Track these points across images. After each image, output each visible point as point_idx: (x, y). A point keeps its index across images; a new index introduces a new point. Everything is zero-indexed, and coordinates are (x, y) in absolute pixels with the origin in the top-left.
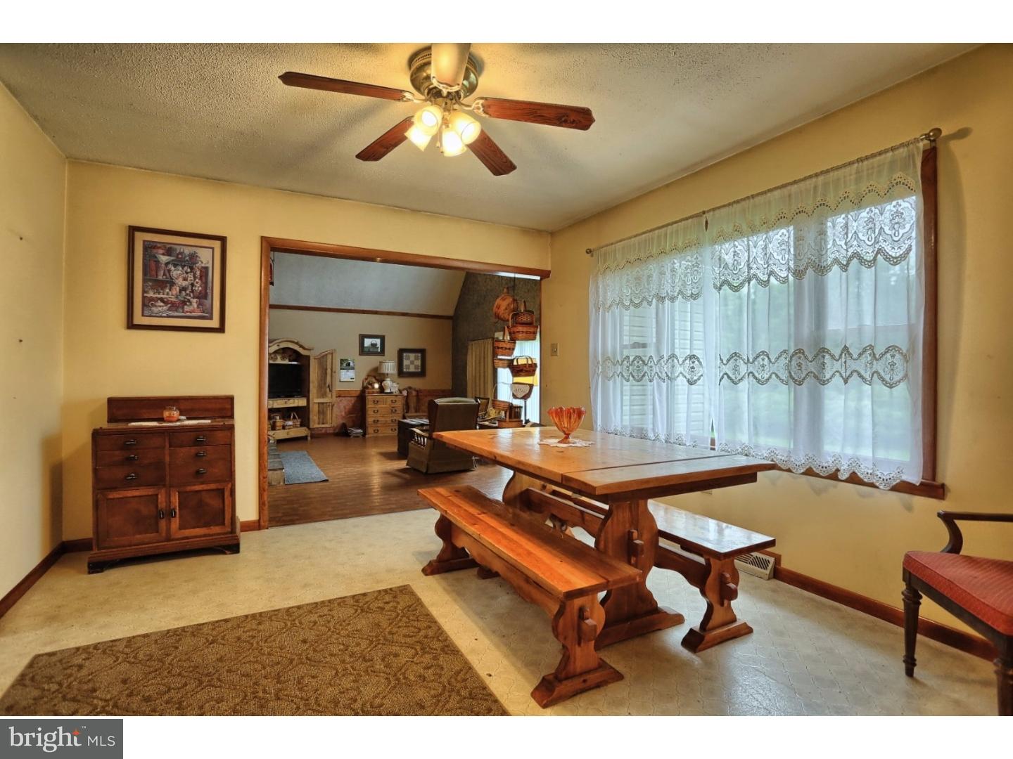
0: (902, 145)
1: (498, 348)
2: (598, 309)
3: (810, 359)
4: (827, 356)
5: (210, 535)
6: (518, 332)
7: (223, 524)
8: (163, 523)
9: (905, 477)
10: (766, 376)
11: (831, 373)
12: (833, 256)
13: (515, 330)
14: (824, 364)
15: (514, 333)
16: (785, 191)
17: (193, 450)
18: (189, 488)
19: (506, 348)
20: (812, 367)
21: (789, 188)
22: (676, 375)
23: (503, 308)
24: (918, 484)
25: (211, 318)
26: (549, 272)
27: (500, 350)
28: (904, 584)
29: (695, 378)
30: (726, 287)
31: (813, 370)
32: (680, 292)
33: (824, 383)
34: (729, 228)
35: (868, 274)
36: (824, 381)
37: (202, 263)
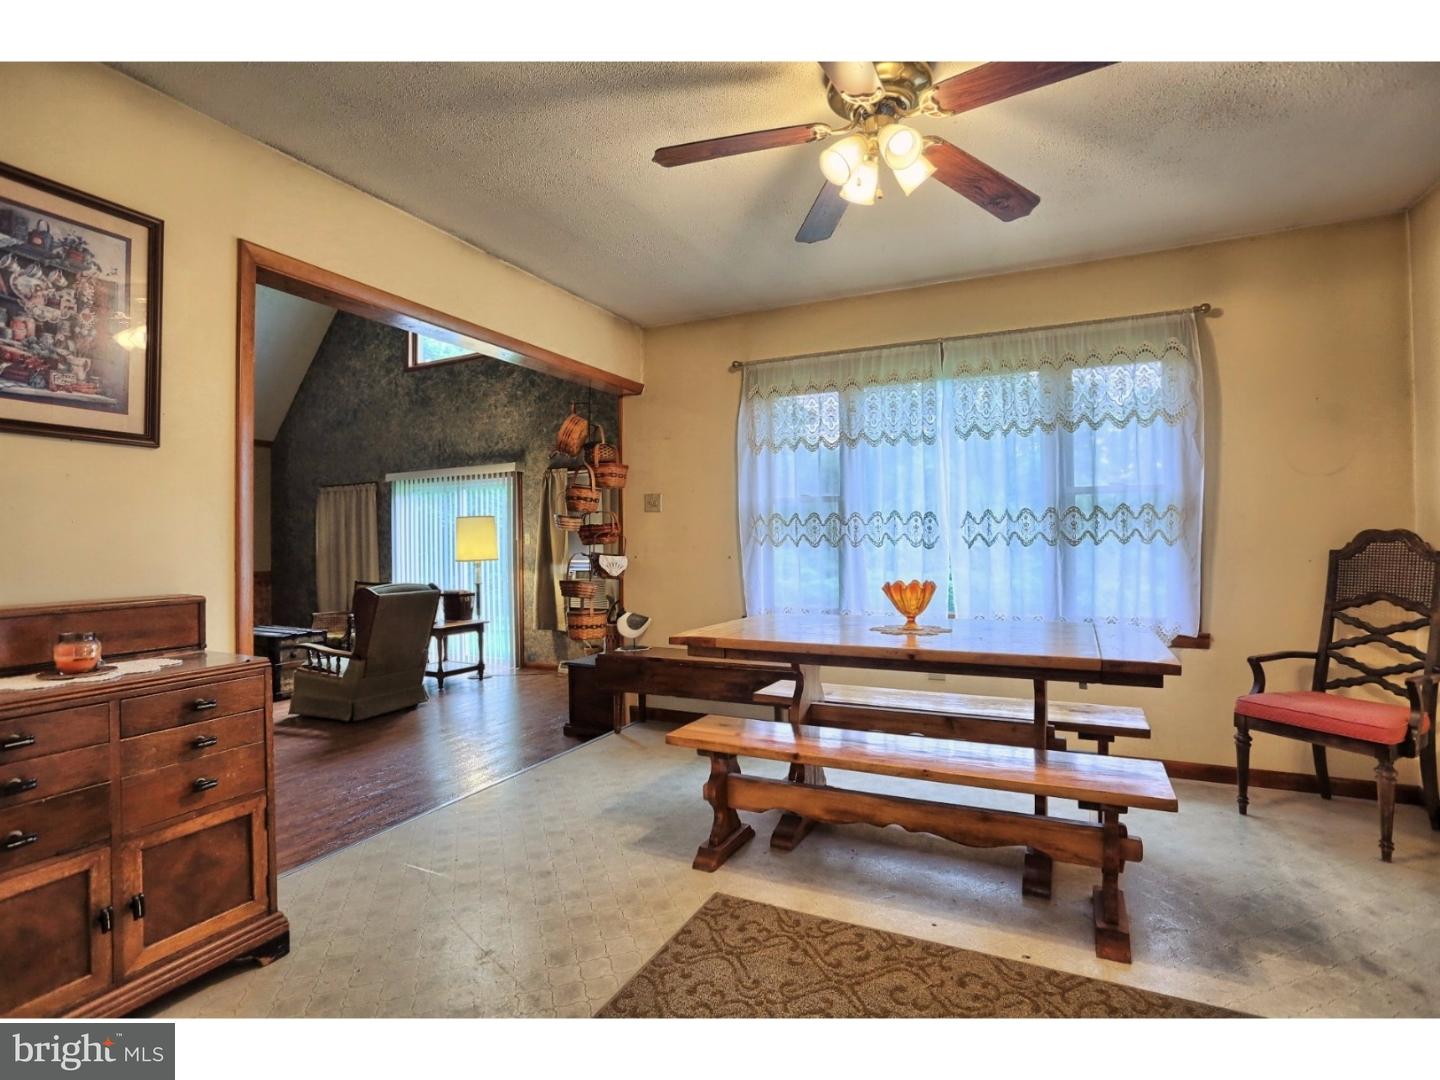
0: (1176, 312)
1: (579, 498)
2: (755, 448)
3: (1087, 517)
4: (1100, 515)
5: (221, 935)
6: (611, 474)
7: (251, 897)
8: (102, 942)
9: (1183, 633)
10: (1030, 537)
11: (1082, 533)
12: (1104, 411)
13: (606, 470)
14: (1097, 522)
15: (603, 475)
16: (1050, 333)
17: (180, 734)
18: (169, 834)
19: (592, 500)
20: (1088, 526)
21: (1054, 330)
22: (898, 537)
23: (575, 436)
24: (1196, 636)
25: (122, 408)
26: (642, 386)
27: (582, 502)
28: (1236, 729)
29: (932, 541)
30: (975, 433)
31: (1090, 530)
32: (905, 433)
33: (1074, 543)
34: (976, 365)
35: (1145, 432)
36: (1075, 542)
37: (99, 269)
